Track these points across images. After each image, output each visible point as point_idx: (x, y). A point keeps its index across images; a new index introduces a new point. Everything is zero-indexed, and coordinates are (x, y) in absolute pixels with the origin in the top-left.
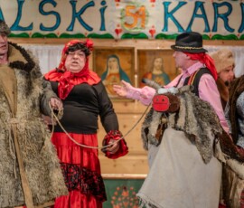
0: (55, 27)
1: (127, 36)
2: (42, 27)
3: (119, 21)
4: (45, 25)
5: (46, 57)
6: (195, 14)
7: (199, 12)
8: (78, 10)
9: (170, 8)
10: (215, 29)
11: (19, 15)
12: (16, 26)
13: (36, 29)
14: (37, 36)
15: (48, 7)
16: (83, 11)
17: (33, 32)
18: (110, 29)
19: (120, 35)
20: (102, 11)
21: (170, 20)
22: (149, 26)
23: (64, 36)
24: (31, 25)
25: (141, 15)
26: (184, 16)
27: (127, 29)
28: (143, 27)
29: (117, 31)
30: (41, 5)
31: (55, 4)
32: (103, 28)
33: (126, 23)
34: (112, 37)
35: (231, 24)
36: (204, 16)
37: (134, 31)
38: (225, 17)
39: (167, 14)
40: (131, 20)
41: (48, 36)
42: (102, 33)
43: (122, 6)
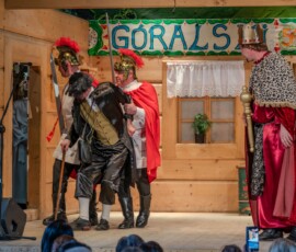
0: (226, 46)
1: (285, 53)
2: (215, 47)
3: (278, 41)
4: (218, 45)
5: (219, 71)
11: (197, 37)
12: (194, 46)
13: (211, 48)
14: (212, 53)
15: (220, 30)
17: (208, 51)
23: (234, 53)
24: (207, 45)
27: (284, 47)
29: (276, 49)
30: (215, 29)
31: (225, 28)
33: (283, 43)
37: (289, 49)
40: (287, 40)
41: (220, 54)
43: (280, 29)
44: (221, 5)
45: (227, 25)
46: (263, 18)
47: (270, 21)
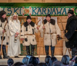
0: (11, 13)
1: (25, 15)
2: (8, 14)
3: (24, 12)
6: (39, 11)
7: (40, 10)
8: (15, 10)
9: (34, 10)
10: (43, 14)
15: (9, 10)
16: (16, 10)
18: (22, 14)
19: (24, 15)
20: (20, 10)
21: (34, 12)
22: (30, 13)
25: (28, 11)
26: (36, 11)
28: (28, 13)
29: (23, 14)
32: (20, 14)
34: (22, 16)
35: (46, 13)
36: (41, 11)
38: (45, 11)
39: (33, 11)
40: (26, 12)
42: (20, 15)
43: (24, 9)
44: (10, 2)
45: (11, 8)
46: (20, 6)
47: (22, 7)
